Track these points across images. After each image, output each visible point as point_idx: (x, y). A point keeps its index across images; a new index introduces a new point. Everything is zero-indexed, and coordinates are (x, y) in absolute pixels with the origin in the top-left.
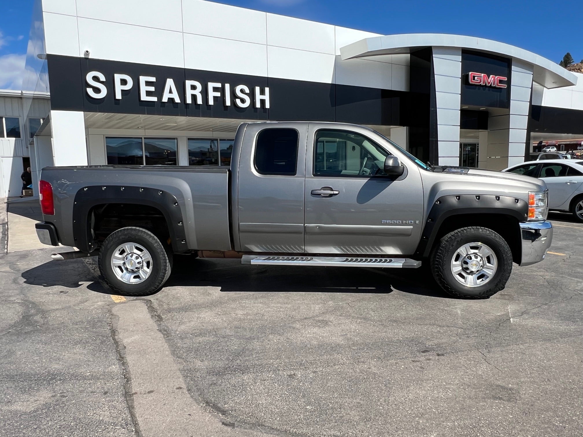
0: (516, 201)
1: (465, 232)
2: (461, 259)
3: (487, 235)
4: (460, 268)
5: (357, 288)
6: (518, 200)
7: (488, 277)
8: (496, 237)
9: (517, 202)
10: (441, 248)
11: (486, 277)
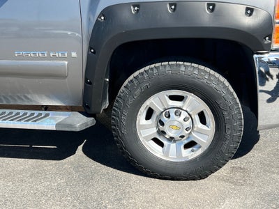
0: (249, 12)
1: (155, 71)
2: (154, 117)
3: (194, 78)
4: (155, 130)
5: (31, 146)
6: (252, 10)
7: (200, 147)
8: (210, 80)
9: (250, 15)
10: (118, 99)
11: (197, 146)
